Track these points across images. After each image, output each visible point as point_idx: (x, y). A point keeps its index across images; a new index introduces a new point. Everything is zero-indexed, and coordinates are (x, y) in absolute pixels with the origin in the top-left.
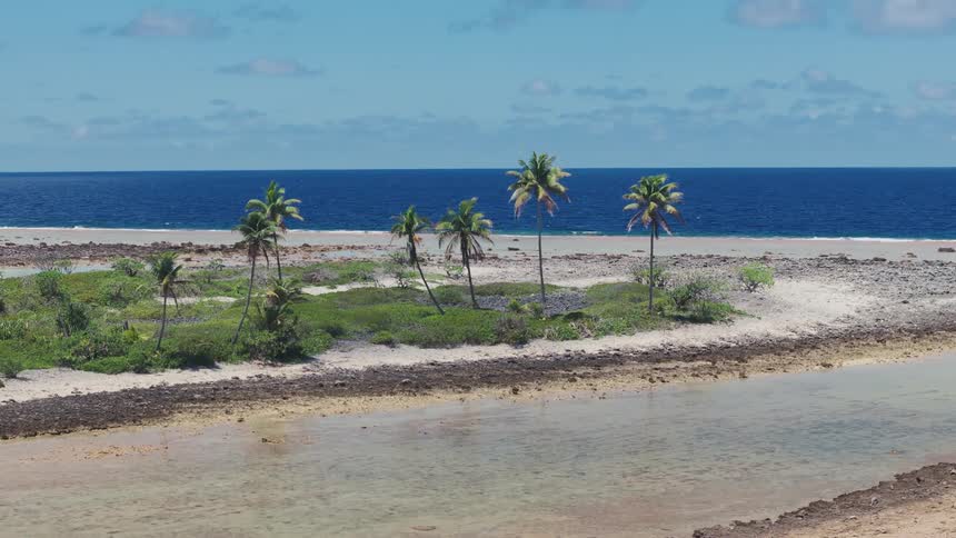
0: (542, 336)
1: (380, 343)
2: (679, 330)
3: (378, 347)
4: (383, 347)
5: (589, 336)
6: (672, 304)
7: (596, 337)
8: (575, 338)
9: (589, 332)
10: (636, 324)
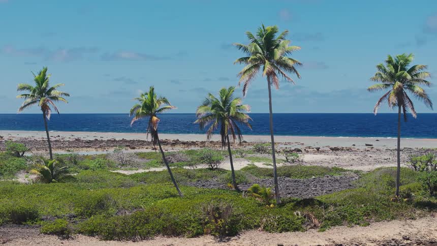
0: (257, 227)
1: (53, 233)
2: (423, 220)
3: (46, 238)
4: (54, 238)
5: (315, 227)
6: (425, 189)
7: (323, 229)
8: (296, 229)
9: (316, 221)
10: (375, 212)
